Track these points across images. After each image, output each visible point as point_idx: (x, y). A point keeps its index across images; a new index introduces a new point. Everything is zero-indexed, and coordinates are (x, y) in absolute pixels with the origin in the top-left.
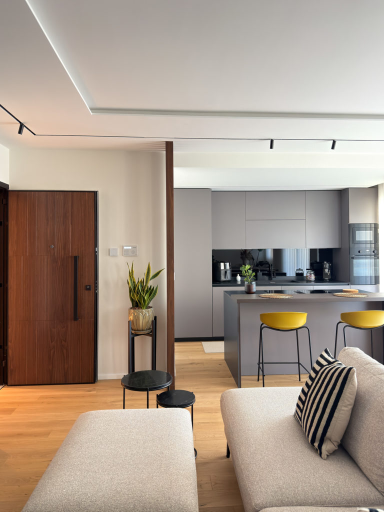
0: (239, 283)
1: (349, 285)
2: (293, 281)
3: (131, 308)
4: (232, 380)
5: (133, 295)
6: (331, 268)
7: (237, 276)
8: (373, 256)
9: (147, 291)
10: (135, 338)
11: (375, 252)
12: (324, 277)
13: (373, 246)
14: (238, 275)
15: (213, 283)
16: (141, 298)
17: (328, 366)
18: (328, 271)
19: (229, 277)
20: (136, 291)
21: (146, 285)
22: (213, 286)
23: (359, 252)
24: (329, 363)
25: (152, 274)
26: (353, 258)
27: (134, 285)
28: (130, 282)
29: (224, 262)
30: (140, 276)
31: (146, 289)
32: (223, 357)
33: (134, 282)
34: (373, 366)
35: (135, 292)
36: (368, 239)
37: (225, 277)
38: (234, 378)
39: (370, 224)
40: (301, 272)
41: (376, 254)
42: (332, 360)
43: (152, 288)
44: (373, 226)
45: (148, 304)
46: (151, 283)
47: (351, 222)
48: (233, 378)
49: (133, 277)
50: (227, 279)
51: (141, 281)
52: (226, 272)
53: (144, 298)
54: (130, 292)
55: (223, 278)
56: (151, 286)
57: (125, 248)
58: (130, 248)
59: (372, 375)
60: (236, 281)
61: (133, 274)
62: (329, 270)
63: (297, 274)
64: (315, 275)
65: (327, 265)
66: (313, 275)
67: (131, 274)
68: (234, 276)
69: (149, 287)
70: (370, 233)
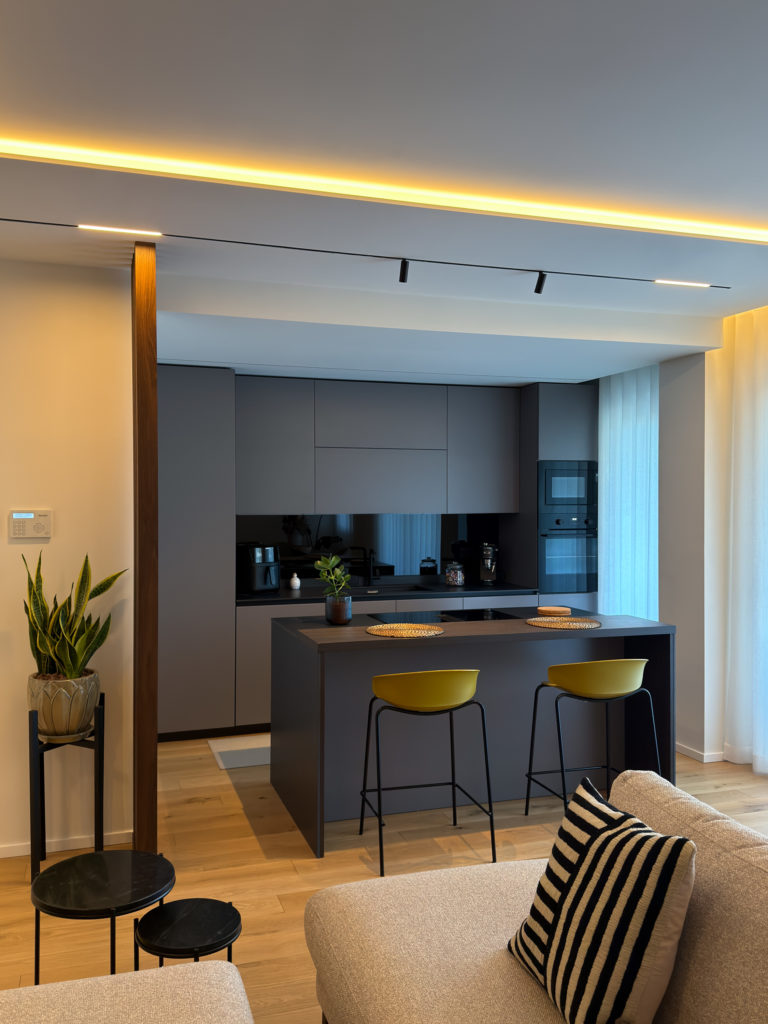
0: (297, 595)
1: (535, 593)
2: (417, 588)
3: (36, 677)
4: (298, 838)
5: (42, 642)
6: (496, 558)
7: (292, 577)
8: (584, 532)
9: (81, 631)
10: (46, 754)
11: (590, 522)
12: (482, 578)
13: (584, 509)
14: (296, 575)
15: (237, 598)
16: (64, 650)
17: (610, 833)
18: (492, 564)
19: (274, 580)
20: (49, 631)
21: (76, 615)
22: (238, 604)
23: (558, 522)
24: (612, 823)
25: (94, 583)
26: (545, 536)
27: (45, 615)
28: (31, 608)
29: (263, 547)
30: (58, 589)
31: (77, 625)
32: (266, 777)
33: (44, 609)
34: (713, 825)
35: (45, 632)
36: (575, 495)
37: (265, 582)
38: (300, 829)
39: (579, 462)
40: (430, 565)
41: (589, 528)
42: (616, 815)
43: (93, 622)
44: (585, 467)
45: (85, 662)
46: (93, 608)
47: (542, 457)
48: (298, 833)
49: (40, 594)
50: (269, 586)
51: (64, 606)
52: (267, 570)
53: (72, 650)
54: (33, 634)
55: (259, 585)
56: (90, 618)
57: (15, 516)
58: (32, 516)
59: (719, 850)
60: (289, 587)
61: (39, 587)
62: (492, 561)
63: (423, 570)
64: (465, 573)
65: (489, 550)
66: (460, 573)
67: (35, 589)
68: (286, 577)
69: (86, 619)
70: (578, 481)
